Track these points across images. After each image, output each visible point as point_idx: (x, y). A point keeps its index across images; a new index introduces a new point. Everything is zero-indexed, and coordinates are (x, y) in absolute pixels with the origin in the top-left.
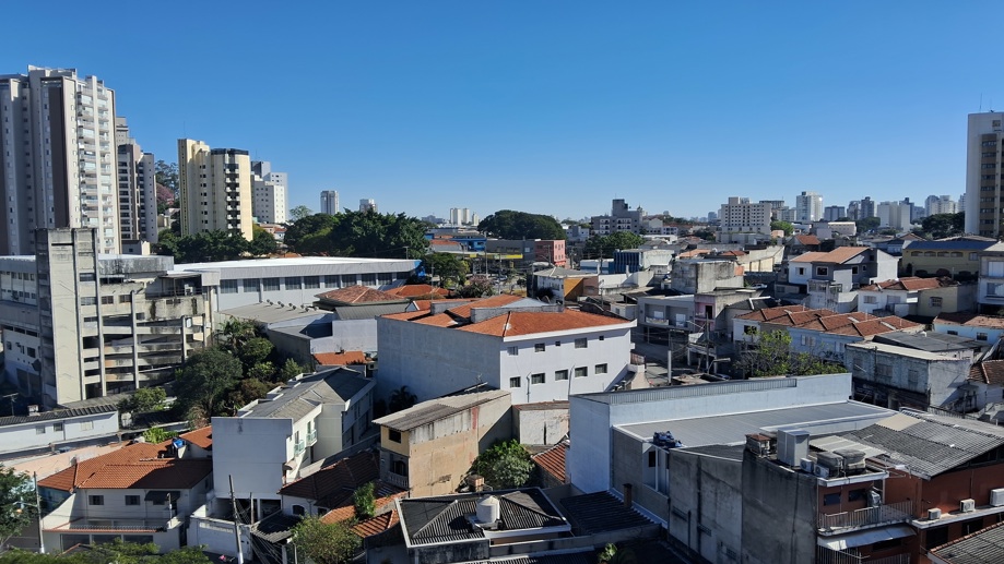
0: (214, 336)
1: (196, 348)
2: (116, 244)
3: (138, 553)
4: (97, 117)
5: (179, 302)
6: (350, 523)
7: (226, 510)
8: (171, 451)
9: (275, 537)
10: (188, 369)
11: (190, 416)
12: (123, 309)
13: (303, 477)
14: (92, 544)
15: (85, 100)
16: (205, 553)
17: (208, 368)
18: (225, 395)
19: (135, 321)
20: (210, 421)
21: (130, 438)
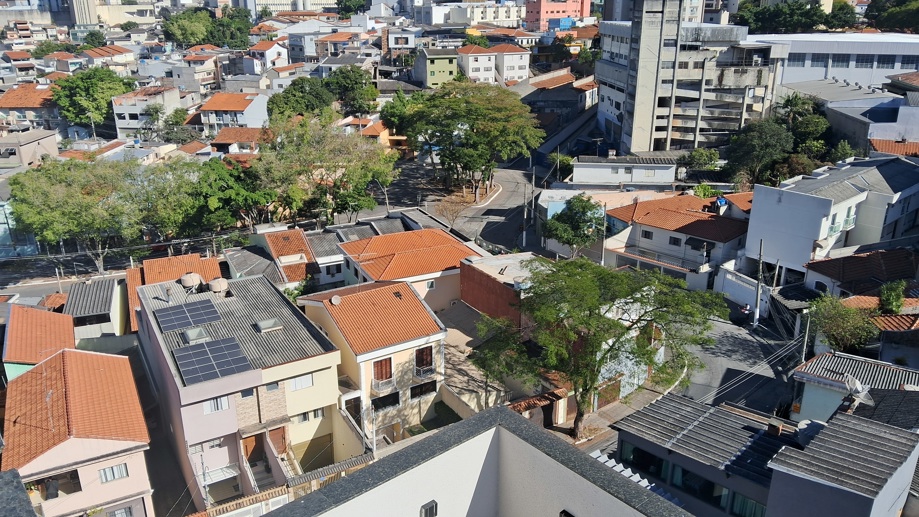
0: (773, 109)
1: (754, 118)
2: (699, 13)
3: (670, 285)
5: (745, 72)
6: (871, 313)
7: (752, 268)
8: (714, 208)
9: (792, 304)
10: (743, 136)
11: (736, 180)
12: (694, 74)
13: (833, 257)
14: (638, 268)
16: (726, 300)
17: (760, 138)
18: (772, 166)
19: (704, 87)
20: (752, 188)
21: (682, 189)
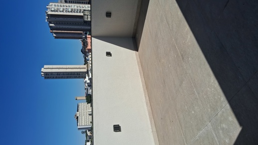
4: (57, 7)
15: (53, 9)
